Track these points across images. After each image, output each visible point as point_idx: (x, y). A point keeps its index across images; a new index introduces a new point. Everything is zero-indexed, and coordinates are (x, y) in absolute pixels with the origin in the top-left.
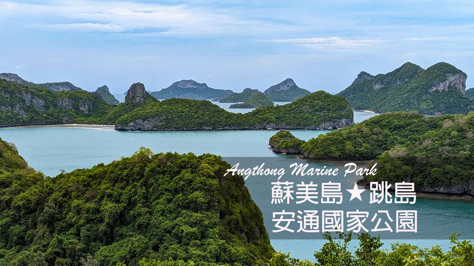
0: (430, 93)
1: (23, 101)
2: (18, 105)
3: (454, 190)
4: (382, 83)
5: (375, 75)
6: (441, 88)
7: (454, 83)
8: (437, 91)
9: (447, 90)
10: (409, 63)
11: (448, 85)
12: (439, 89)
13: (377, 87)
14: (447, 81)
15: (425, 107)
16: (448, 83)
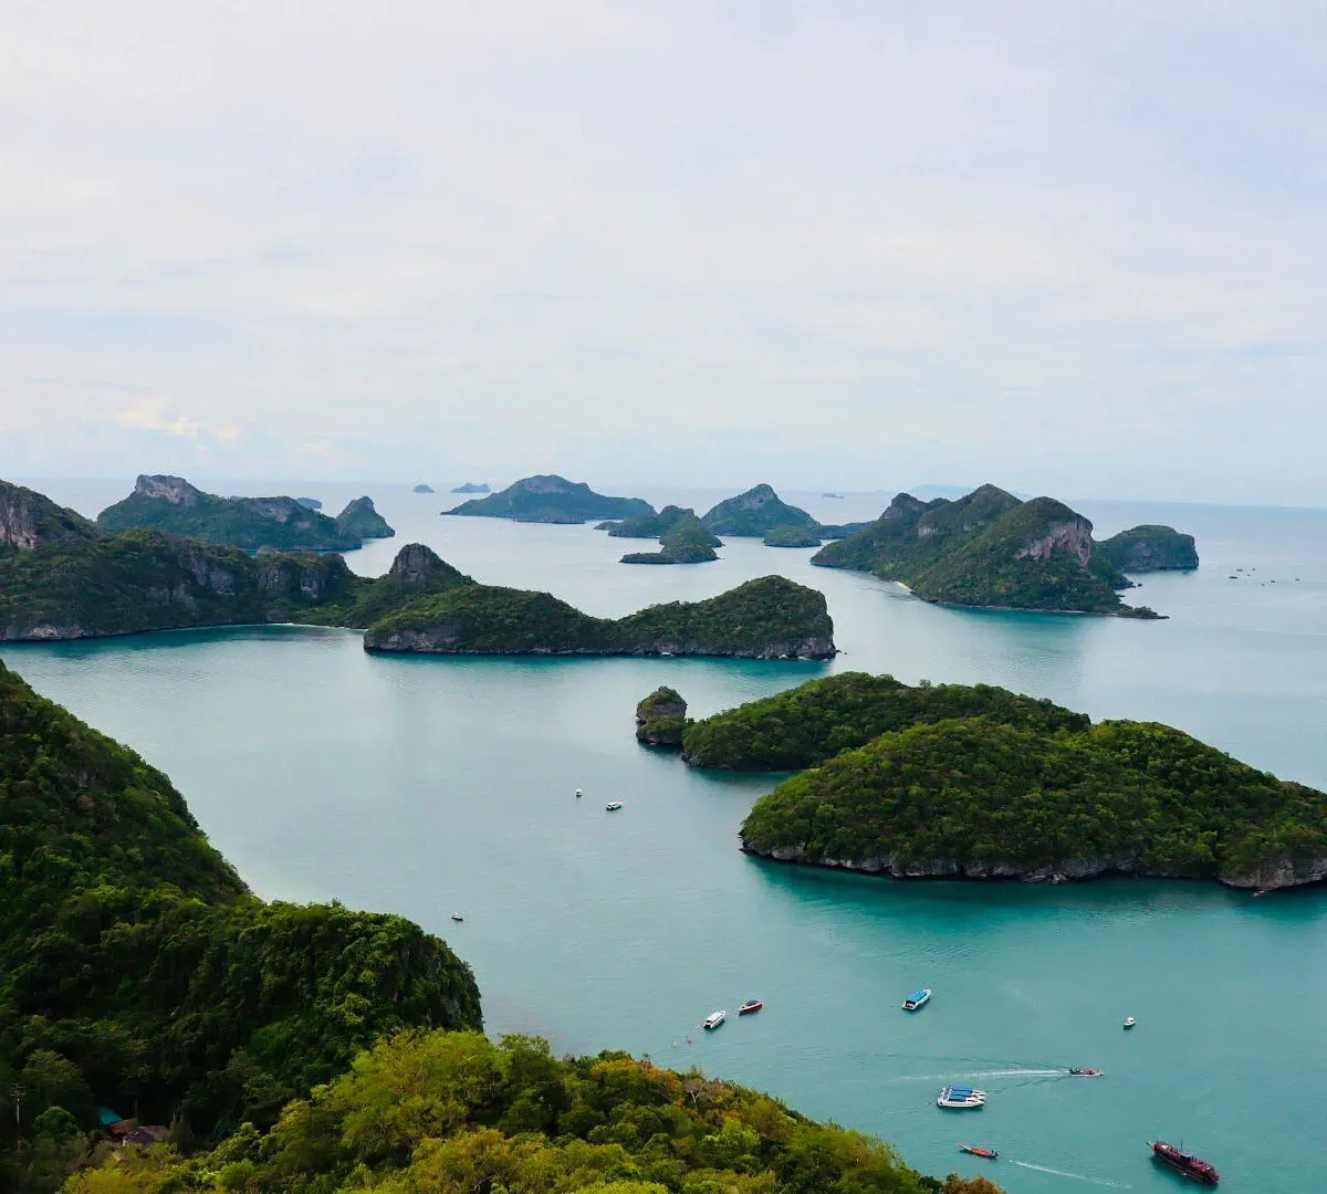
0: (1014, 561)
1: (193, 577)
2: (183, 585)
3: (866, 865)
4: (936, 525)
5: (927, 501)
6: (1036, 551)
7: (1064, 541)
8: (1030, 558)
9: (1047, 556)
10: (989, 487)
11: (1051, 545)
12: (1032, 553)
13: (925, 531)
14: (1050, 538)
15: (1003, 590)
16: (1050, 541)
